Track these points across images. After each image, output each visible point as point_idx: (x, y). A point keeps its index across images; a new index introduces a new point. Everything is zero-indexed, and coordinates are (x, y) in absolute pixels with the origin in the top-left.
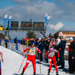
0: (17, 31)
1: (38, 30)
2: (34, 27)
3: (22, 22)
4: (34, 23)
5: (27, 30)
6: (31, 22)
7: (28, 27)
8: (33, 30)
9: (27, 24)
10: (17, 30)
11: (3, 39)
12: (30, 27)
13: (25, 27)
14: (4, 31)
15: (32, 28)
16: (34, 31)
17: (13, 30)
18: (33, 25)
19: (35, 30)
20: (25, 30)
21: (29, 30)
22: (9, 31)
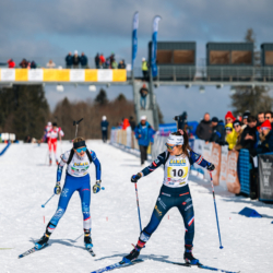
0: (190, 84)
2: (264, 64)
3: (210, 46)
4: (262, 46)
5: (235, 79)
6: (249, 45)
7: (238, 68)
8: (261, 80)
9: (234, 53)
10: (187, 79)
12: (248, 68)
13: (222, 68)
14: (132, 84)
15: (254, 69)
16: (264, 84)
17: (171, 79)
18: (259, 56)
19: (267, 80)
20: (226, 79)
21: (241, 80)
22: (156, 86)
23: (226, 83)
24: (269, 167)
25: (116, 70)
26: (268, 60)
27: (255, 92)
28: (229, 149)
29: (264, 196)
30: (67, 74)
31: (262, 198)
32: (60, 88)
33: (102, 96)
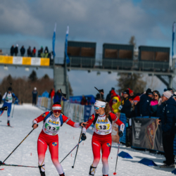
0: (91, 70)
1: (151, 70)
2: (140, 59)
3: (106, 46)
5: (120, 69)
6: (131, 47)
7: (123, 61)
8: (137, 70)
9: (121, 51)
10: (90, 67)
12: (130, 61)
13: (113, 61)
14: (53, 68)
15: (133, 62)
16: (140, 72)
17: (79, 66)
18: (137, 54)
19: (142, 70)
20: (115, 68)
21: (124, 69)
22: (69, 70)
24: (139, 126)
25: (43, 59)
26: (142, 57)
27: (133, 78)
29: (135, 145)
30: (11, 59)
31: (133, 146)
32: (6, 68)
33: (33, 75)
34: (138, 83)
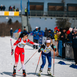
0: (42, 17)
1: (74, 17)
3: (49, 4)
5: (57, 16)
7: (58, 12)
8: (66, 16)
9: (57, 7)
10: (41, 16)
11: (19, 29)
12: (62, 12)
13: (53, 12)
14: (21, 17)
15: (64, 12)
16: (68, 18)
17: (35, 15)
18: (66, 8)
19: (69, 17)
20: (54, 16)
21: (59, 16)
22: (29, 18)
23: (54, 17)
24: (69, 47)
25: (15, 12)
26: (69, 10)
27: (64, 21)
28: (55, 40)
29: (67, 57)
31: (66, 58)
33: (10, 21)
34: (67, 24)
